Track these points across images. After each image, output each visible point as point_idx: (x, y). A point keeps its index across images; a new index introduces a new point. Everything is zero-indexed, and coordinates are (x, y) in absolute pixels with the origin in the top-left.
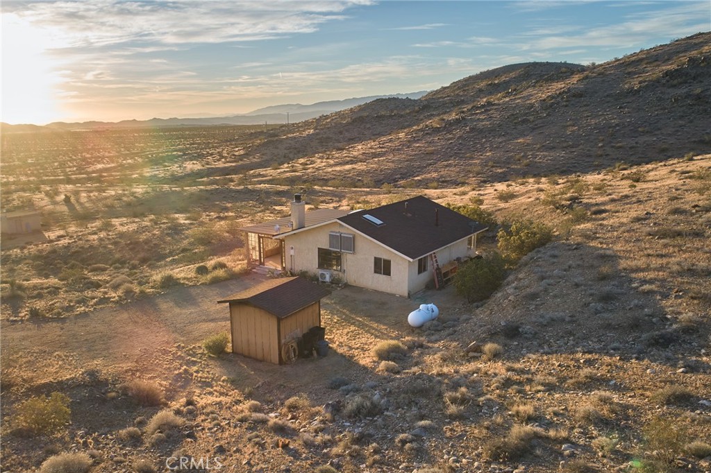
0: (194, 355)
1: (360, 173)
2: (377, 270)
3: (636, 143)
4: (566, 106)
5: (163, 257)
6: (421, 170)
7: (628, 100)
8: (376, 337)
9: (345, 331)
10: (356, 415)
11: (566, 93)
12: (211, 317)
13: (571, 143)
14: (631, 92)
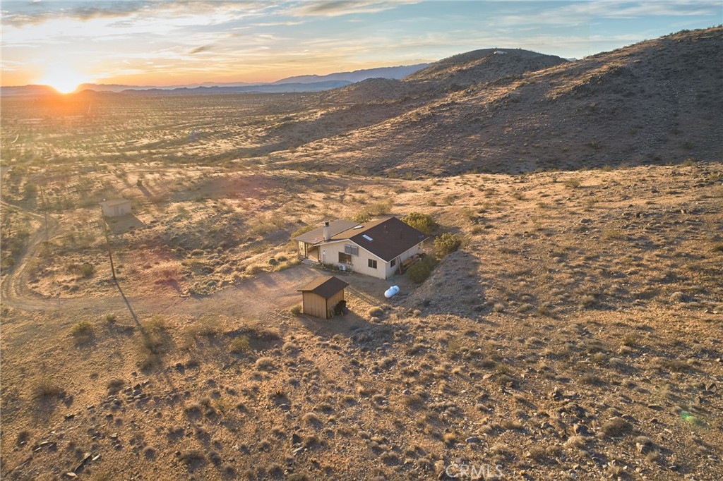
0: (285, 315)
1: (358, 161)
2: (370, 265)
3: (549, 144)
4: (506, 109)
5: (236, 244)
6: (402, 159)
7: (548, 108)
8: (370, 304)
9: (355, 300)
10: (362, 341)
11: (508, 98)
12: (287, 294)
13: (506, 142)
14: (551, 101)
